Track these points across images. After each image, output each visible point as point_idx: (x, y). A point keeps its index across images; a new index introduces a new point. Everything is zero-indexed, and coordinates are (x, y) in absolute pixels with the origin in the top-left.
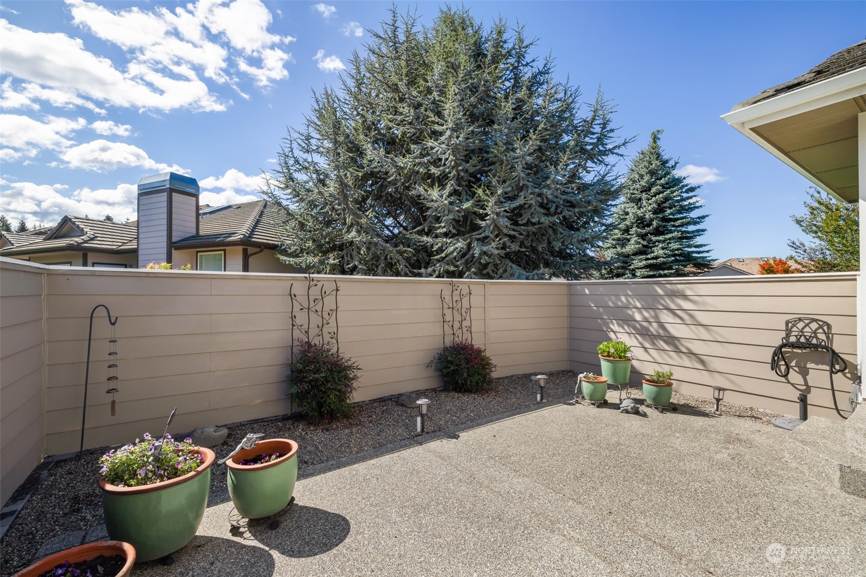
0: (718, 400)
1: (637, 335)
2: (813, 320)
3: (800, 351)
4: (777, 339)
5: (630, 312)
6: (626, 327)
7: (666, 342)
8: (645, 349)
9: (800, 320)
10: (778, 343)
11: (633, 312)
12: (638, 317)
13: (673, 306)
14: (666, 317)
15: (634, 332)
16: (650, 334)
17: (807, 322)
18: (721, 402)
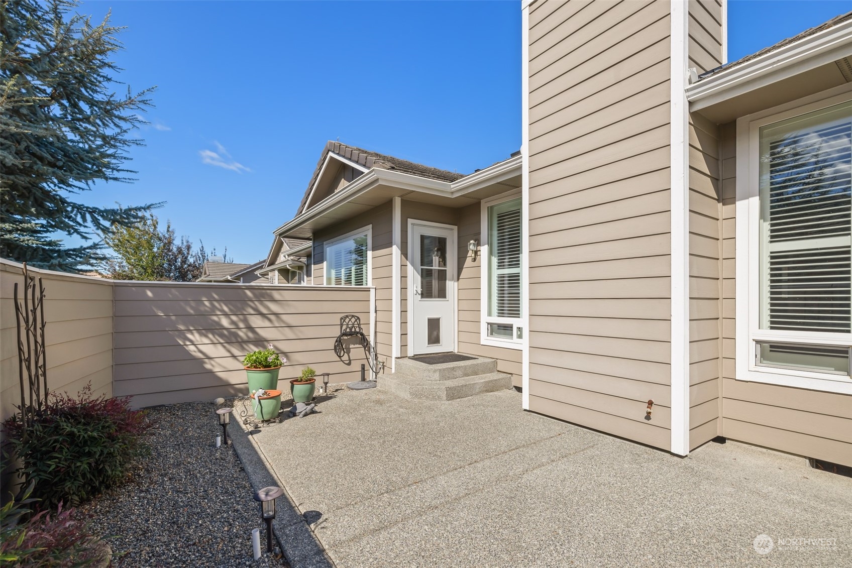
0: (326, 384)
1: (225, 344)
2: (353, 316)
3: (346, 338)
4: (337, 332)
5: (215, 318)
6: (210, 336)
7: (256, 345)
8: (234, 356)
9: (347, 316)
10: (339, 334)
11: (219, 319)
12: (225, 322)
13: (264, 311)
14: (256, 321)
15: (222, 341)
16: (240, 340)
17: (350, 318)
18: (328, 385)
